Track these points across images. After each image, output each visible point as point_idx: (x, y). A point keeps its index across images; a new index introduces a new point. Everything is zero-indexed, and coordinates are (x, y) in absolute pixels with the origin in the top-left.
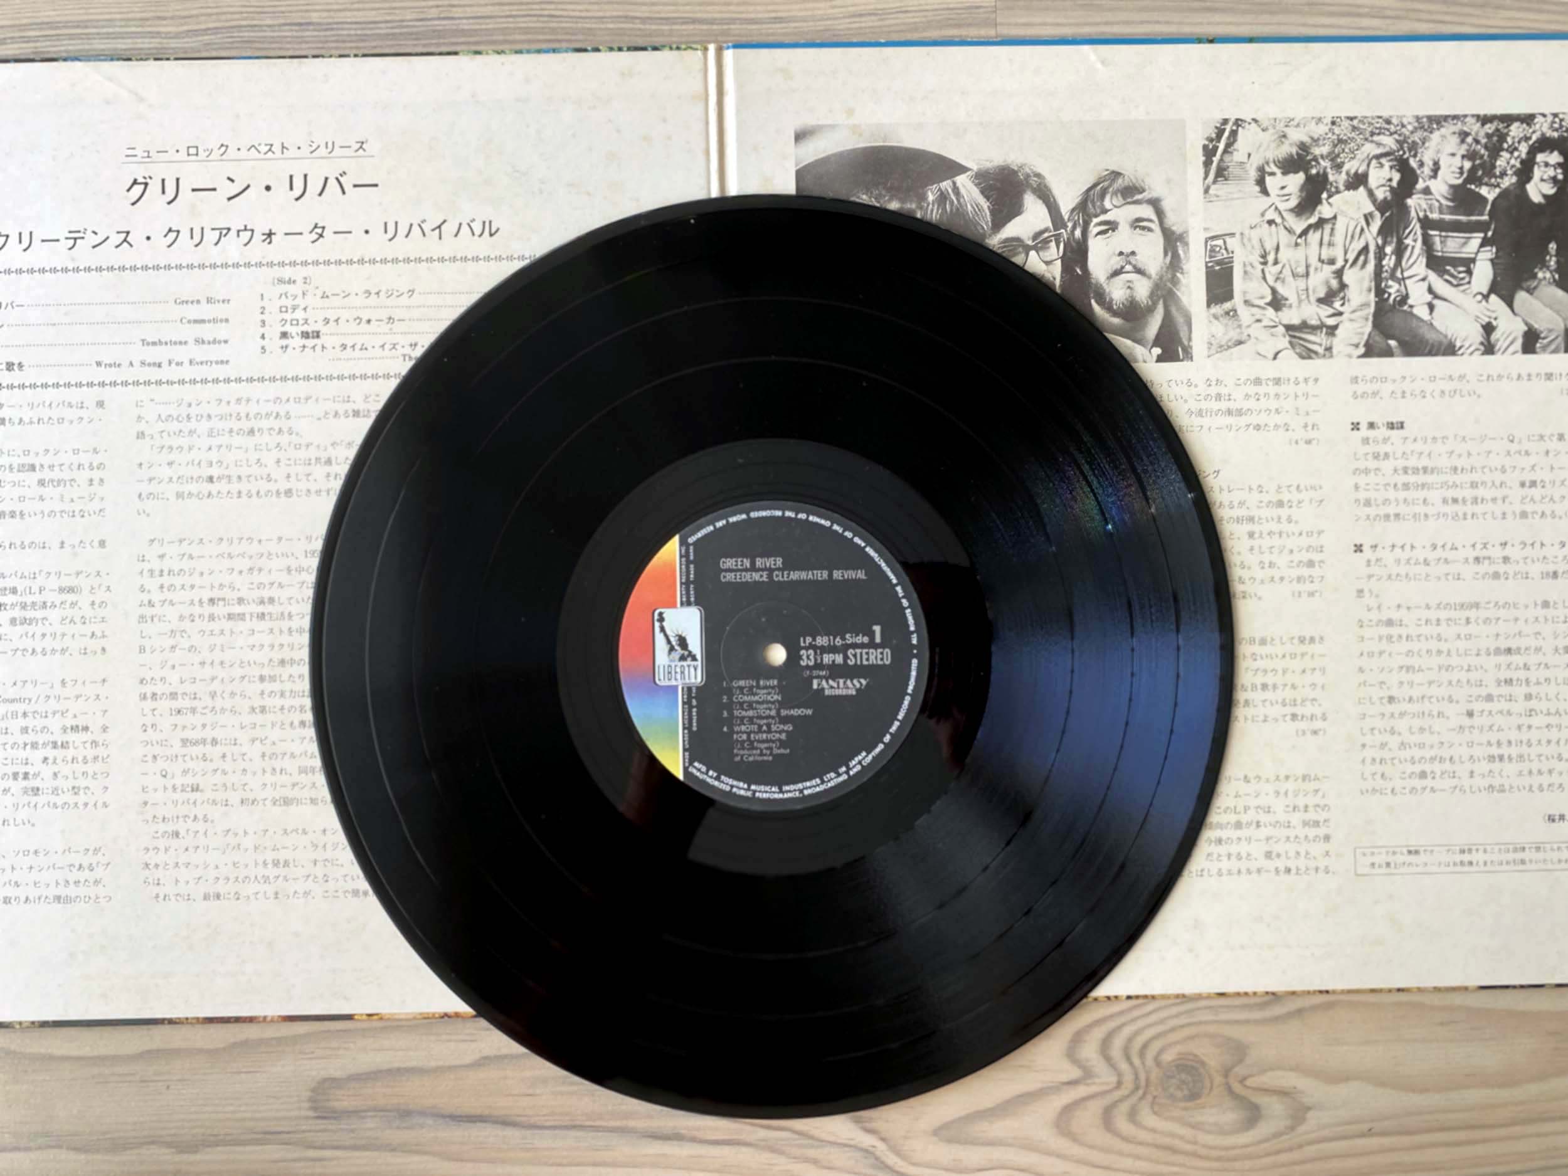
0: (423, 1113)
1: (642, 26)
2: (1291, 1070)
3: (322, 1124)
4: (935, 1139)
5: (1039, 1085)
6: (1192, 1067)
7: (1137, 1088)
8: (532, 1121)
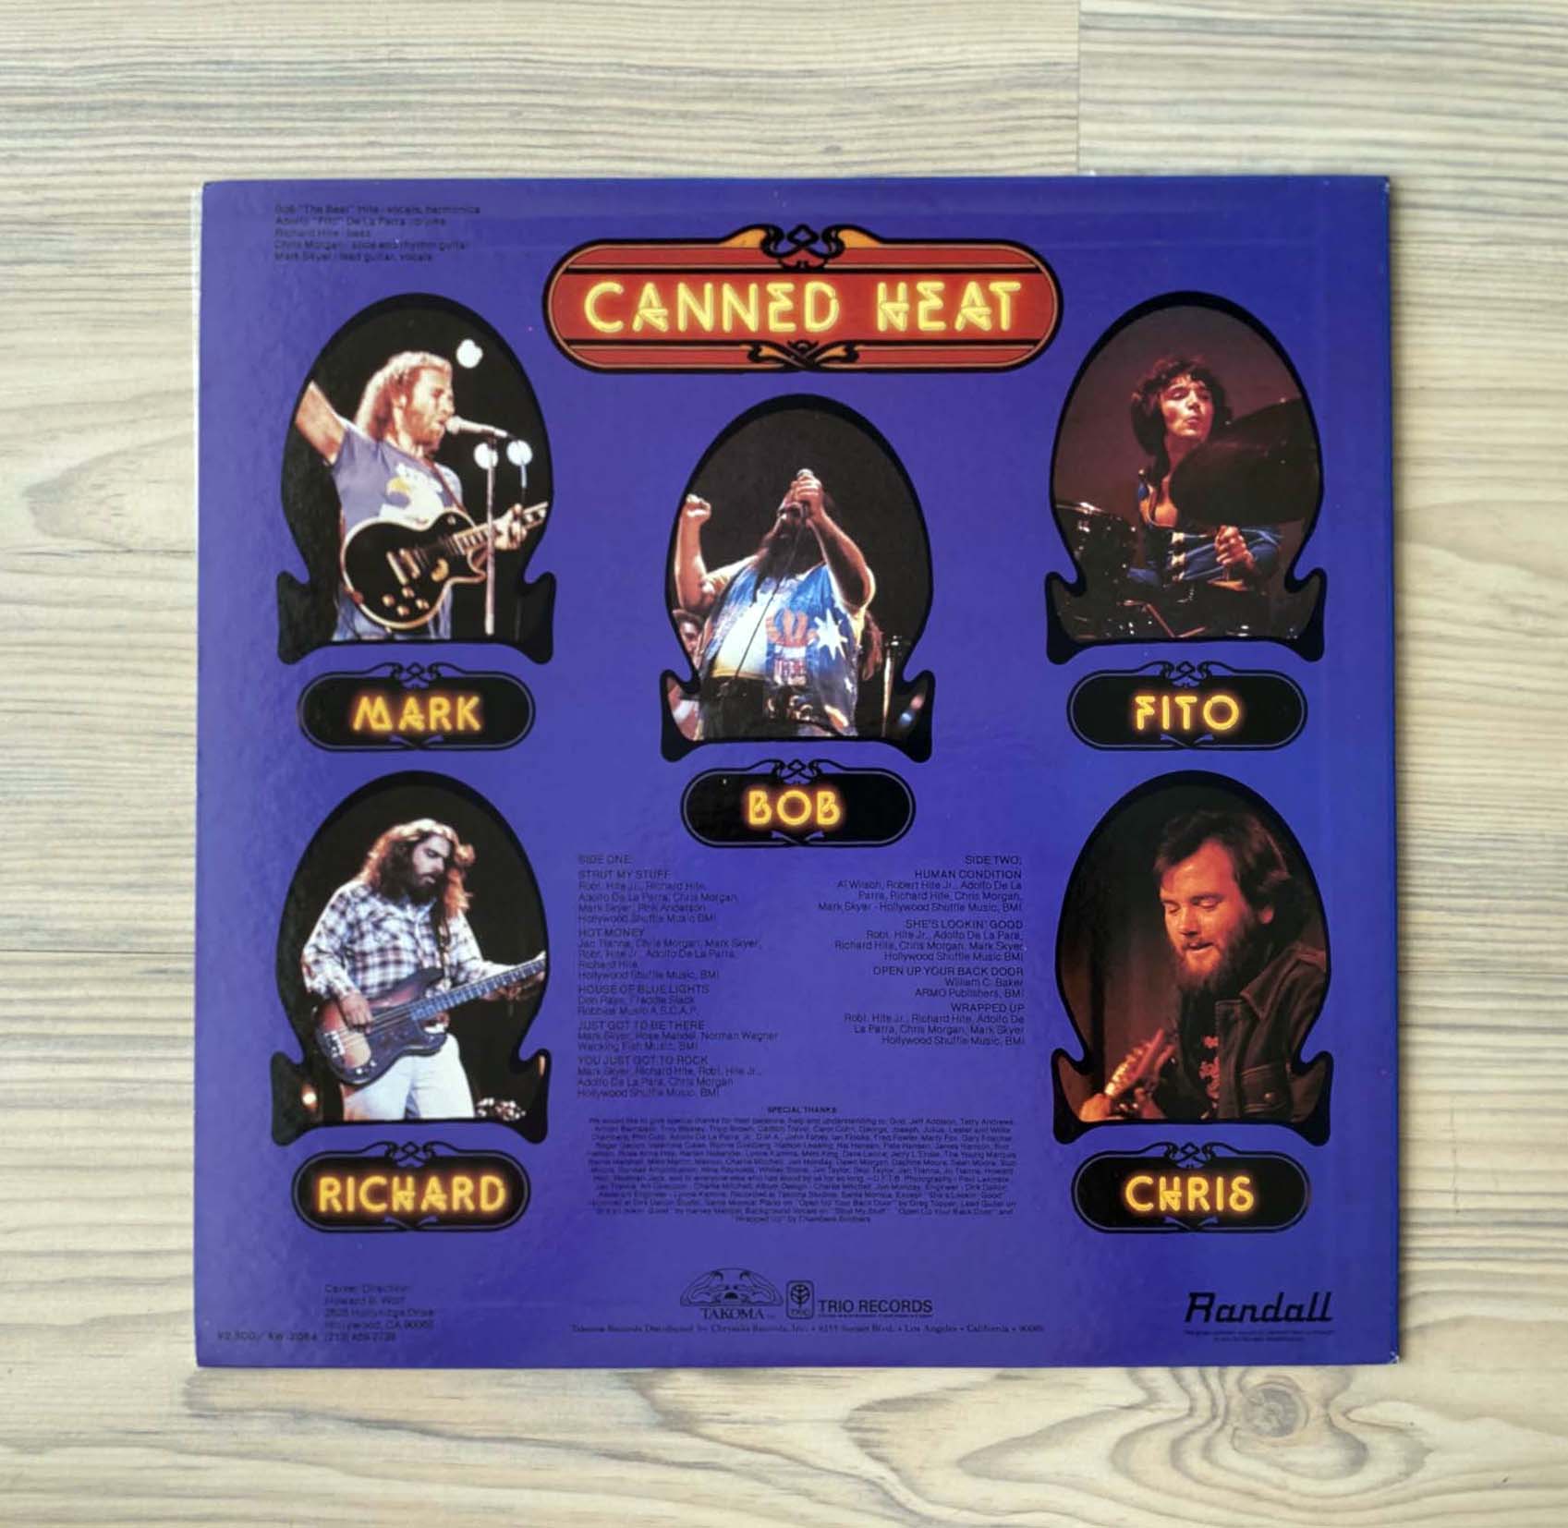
0: (323, 1415)
1: (637, 77)
2: (1408, 1401)
3: (198, 1424)
4: (959, 1471)
5: (1091, 1410)
6: (1285, 1394)
7: (1214, 1417)
8: (459, 1430)
